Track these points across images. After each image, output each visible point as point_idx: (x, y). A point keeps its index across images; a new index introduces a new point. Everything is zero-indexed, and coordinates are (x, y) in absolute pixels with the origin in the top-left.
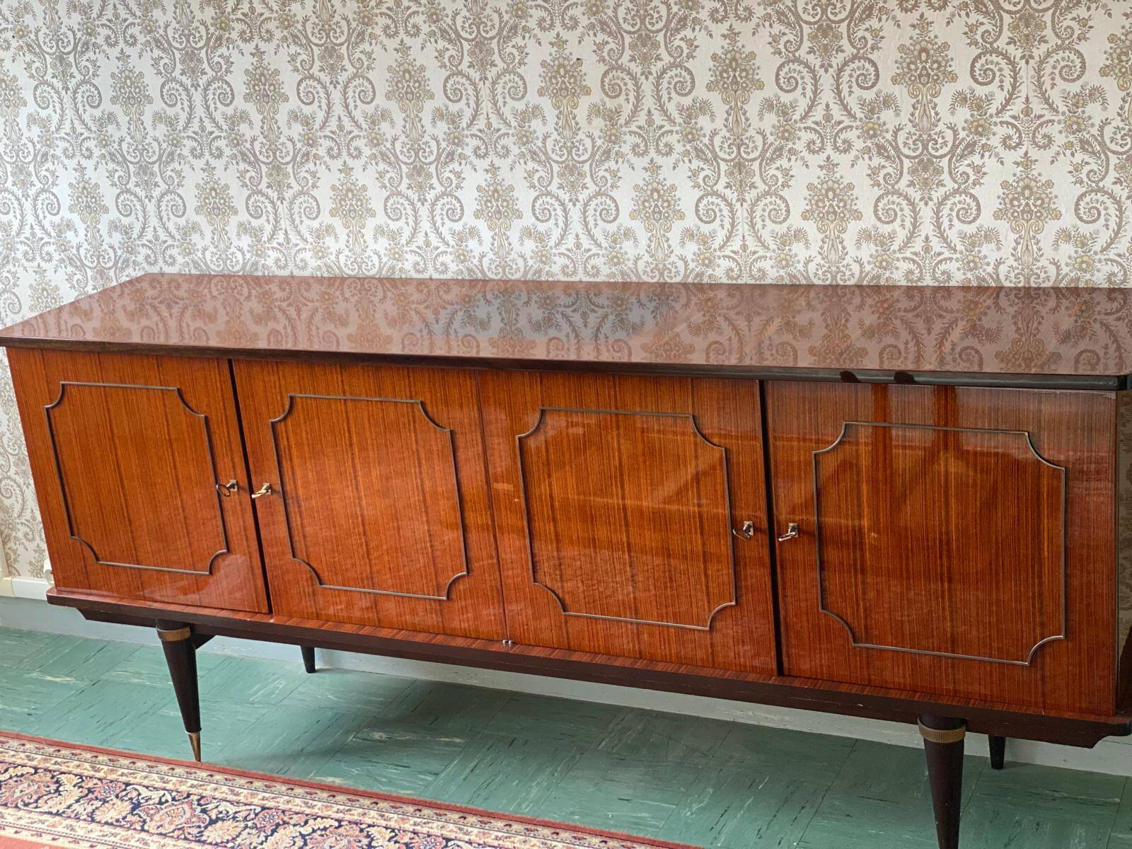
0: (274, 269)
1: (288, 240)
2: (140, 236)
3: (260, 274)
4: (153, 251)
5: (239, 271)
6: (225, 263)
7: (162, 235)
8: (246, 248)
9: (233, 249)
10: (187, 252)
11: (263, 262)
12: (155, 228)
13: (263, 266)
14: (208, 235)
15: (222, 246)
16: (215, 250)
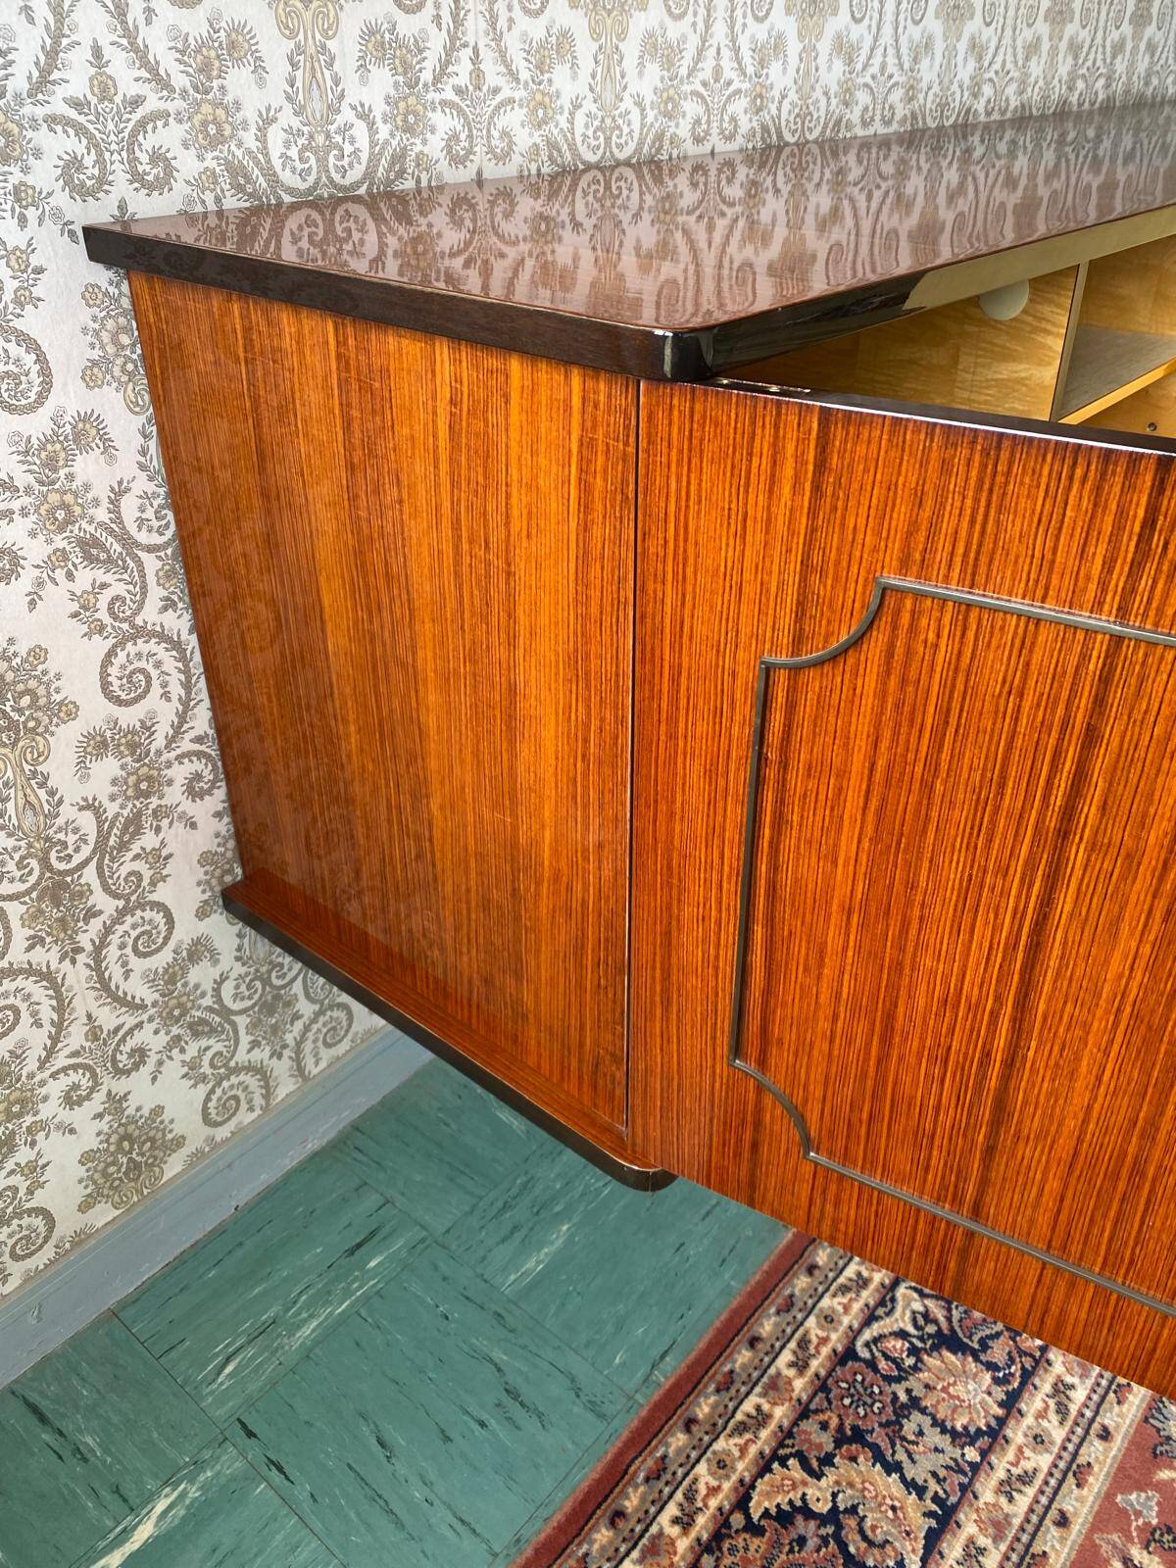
0: (443, 166)
1: (478, 75)
2: (42, 83)
3: (409, 184)
4: (93, 144)
5: (357, 185)
6: (322, 162)
7: (126, 77)
8: (379, 109)
9: (347, 115)
10: (211, 136)
11: (418, 148)
12: (97, 52)
13: (420, 155)
14: (278, 69)
15: (317, 106)
16: (295, 122)
